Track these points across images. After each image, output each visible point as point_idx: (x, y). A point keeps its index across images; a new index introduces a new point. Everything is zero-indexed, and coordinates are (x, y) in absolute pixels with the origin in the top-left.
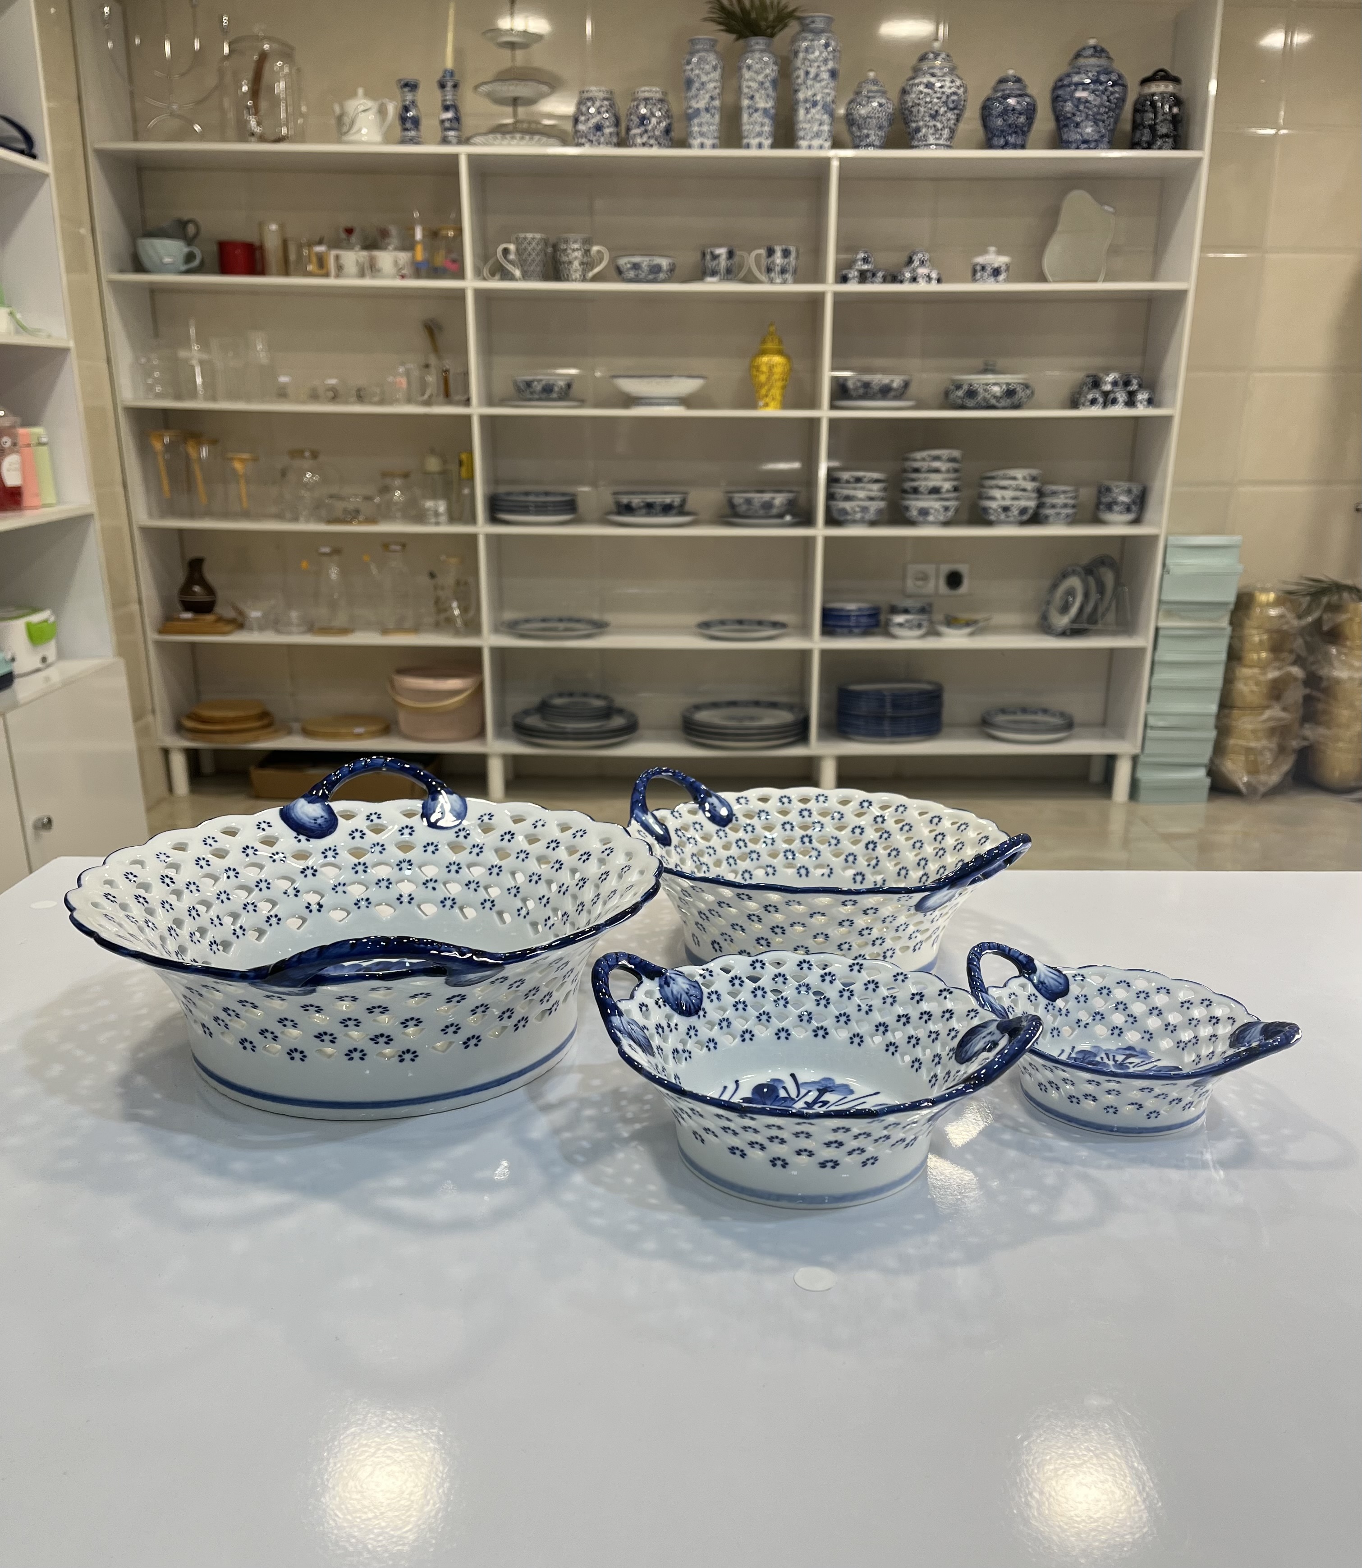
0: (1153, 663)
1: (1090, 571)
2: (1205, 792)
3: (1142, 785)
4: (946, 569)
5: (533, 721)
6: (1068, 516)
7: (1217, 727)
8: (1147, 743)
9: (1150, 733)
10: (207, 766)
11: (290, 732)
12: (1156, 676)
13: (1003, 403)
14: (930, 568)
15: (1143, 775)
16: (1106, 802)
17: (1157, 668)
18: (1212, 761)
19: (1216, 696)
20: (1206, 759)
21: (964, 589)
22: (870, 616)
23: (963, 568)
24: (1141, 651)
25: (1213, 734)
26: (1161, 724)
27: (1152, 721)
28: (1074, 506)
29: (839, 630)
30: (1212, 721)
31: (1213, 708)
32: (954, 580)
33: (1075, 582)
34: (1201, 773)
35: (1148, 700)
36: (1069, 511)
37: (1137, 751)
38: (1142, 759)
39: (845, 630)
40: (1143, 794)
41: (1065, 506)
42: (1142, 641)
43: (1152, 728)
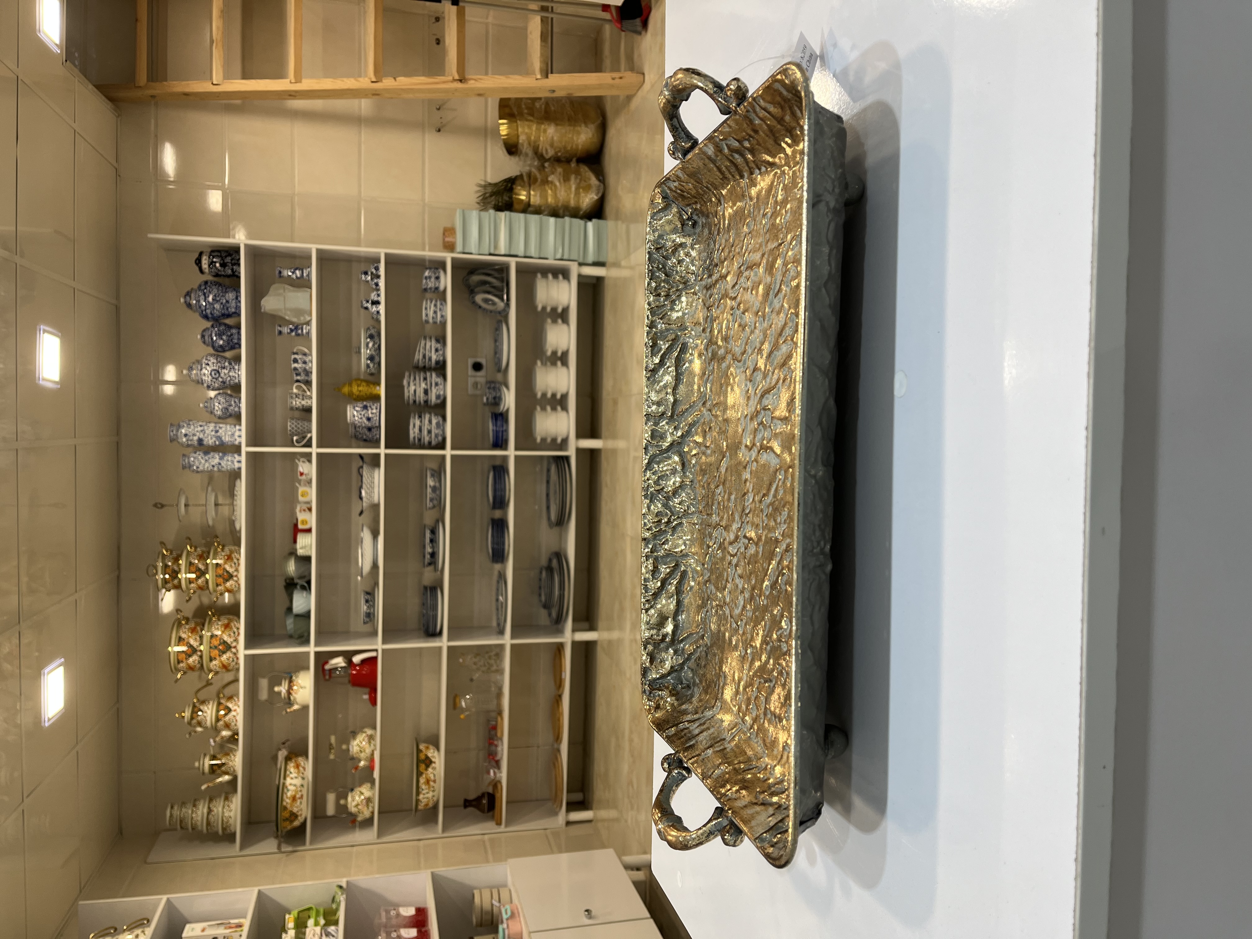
0: (525, 257)
1: (472, 291)
2: (601, 221)
3: (596, 260)
4: (471, 372)
5: (554, 614)
6: (441, 304)
7: (563, 217)
8: (572, 258)
9: (566, 257)
10: (578, 797)
11: (559, 751)
12: (533, 255)
13: (377, 341)
14: (471, 381)
15: (591, 259)
16: (607, 282)
17: (528, 255)
18: (582, 218)
19: (545, 218)
20: (582, 222)
21: (483, 361)
22: (496, 420)
23: (471, 362)
24: (518, 264)
25: (567, 219)
26: (560, 250)
27: (559, 256)
28: (436, 301)
29: (504, 437)
30: (559, 220)
31: (552, 220)
32: (477, 367)
33: (479, 298)
34: (590, 225)
35: (546, 259)
36: (438, 303)
37: (576, 264)
38: (581, 260)
39: (504, 433)
40: (602, 259)
41: (435, 305)
42: (513, 262)
43: (563, 255)
